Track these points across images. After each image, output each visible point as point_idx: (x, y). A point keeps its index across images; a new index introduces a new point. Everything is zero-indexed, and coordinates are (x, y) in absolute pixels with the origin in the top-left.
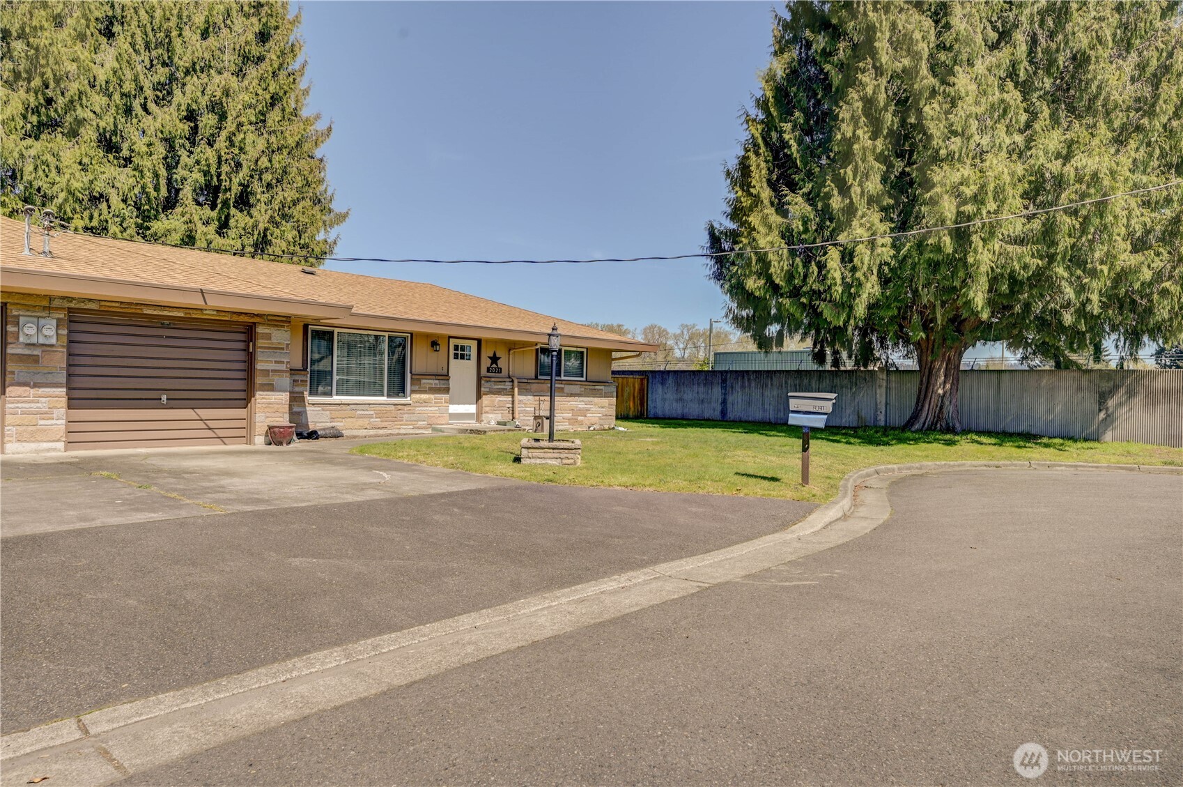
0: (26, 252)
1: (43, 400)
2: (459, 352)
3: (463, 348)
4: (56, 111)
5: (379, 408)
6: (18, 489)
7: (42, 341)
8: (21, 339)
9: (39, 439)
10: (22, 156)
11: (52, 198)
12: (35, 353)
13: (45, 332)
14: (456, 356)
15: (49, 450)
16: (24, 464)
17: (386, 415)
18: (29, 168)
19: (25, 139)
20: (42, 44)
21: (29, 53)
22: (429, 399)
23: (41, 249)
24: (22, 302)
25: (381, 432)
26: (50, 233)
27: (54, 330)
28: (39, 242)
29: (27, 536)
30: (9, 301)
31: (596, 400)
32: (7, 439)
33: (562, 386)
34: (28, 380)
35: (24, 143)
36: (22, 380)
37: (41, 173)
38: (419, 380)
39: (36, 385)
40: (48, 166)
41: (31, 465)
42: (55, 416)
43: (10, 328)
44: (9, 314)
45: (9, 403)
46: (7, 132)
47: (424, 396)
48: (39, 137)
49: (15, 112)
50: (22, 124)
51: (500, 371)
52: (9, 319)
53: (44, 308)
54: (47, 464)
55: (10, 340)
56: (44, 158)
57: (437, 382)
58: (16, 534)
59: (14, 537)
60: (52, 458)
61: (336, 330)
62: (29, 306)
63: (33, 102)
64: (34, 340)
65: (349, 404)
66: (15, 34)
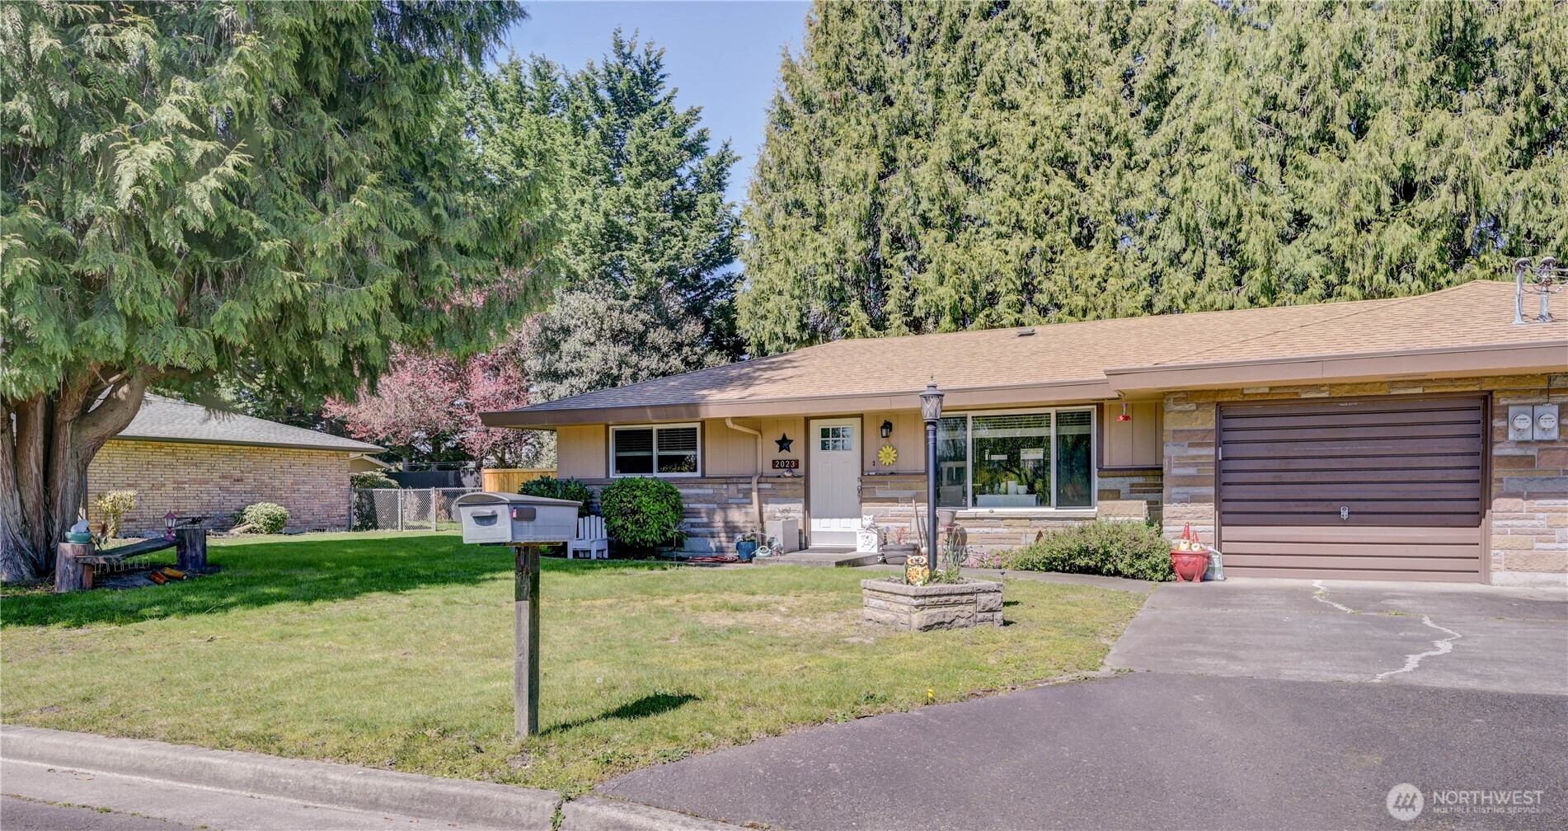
0: (1518, 320)
1: (1541, 515)
4: (1554, 119)
6: (1515, 633)
7: (1538, 436)
8: (1511, 436)
9: (1535, 567)
10: (1507, 194)
11: (1546, 241)
12: (1530, 453)
13: (1543, 424)
15: (1549, 583)
16: (1519, 600)
18: (1517, 208)
19: (1510, 172)
20: (1537, 36)
21: (1518, 56)
23: (1537, 313)
24: (1513, 387)
26: (1550, 288)
27: (1555, 419)
28: (1536, 302)
29: (1534, 696)
30: (1495, 387)
32: (1494, 565)
34: (1521, 490)
35: (1510, 178)
36: (1512, 489)
37: (1532, 210)
39: (1531, 496)
40: (1542, 199)
41: (1526, 601)
42: (1557, 537)
43: (1498, 423)
44: (1495, 404)
45: (1497, 519)
46: (1490, 170)
48: (1531, 163)
49: (1499, 142)
50: (1507, 152)
52: (1496, 411)
53: (1542, 391)
54: (1548, 602)
55: (1496, 438)
56: (1537, 190)
58: (1521, 691)
59: (1518, 695)
60: (1553, 595)
62: (1521, 391)
63: (1522, 117)
64: (1528, 436)
66: (1500, 39)
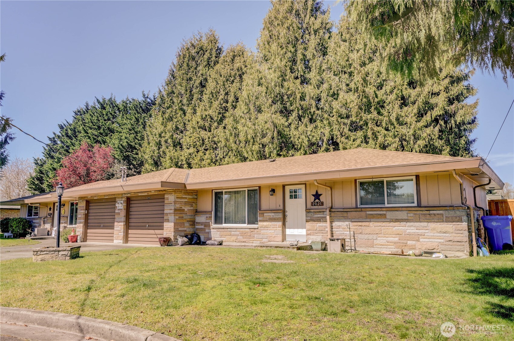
1: (120, 226)
2: (293, 194)
3: (295, 192)
5: (242, 230)
7: (120, 208)
8: (117, 208)
9: (119, 239)
12: (119, 212)
14: (291, 197)
15: (120, 243)
17: (245, 235)
22: (269, 225)
24: (118, 196)
25: (243, 244)
27: (123, 204)
31: (432, 225)
32: (114, 238)
33: (384, 212)
34: (118, 220)
38: (263, 214)
42: (121, 232)
45: (115, 227)
47: (265, 224)
51: (322, 204)
52: (116, 202)
53: (121, 198)
57: (273, 214)
61: (224, 191)
65: (228, 228)
